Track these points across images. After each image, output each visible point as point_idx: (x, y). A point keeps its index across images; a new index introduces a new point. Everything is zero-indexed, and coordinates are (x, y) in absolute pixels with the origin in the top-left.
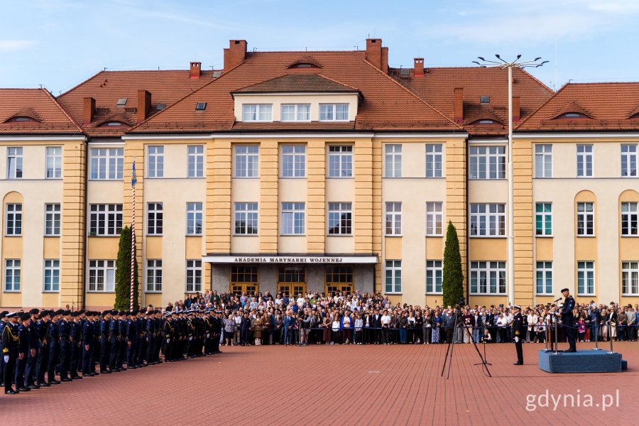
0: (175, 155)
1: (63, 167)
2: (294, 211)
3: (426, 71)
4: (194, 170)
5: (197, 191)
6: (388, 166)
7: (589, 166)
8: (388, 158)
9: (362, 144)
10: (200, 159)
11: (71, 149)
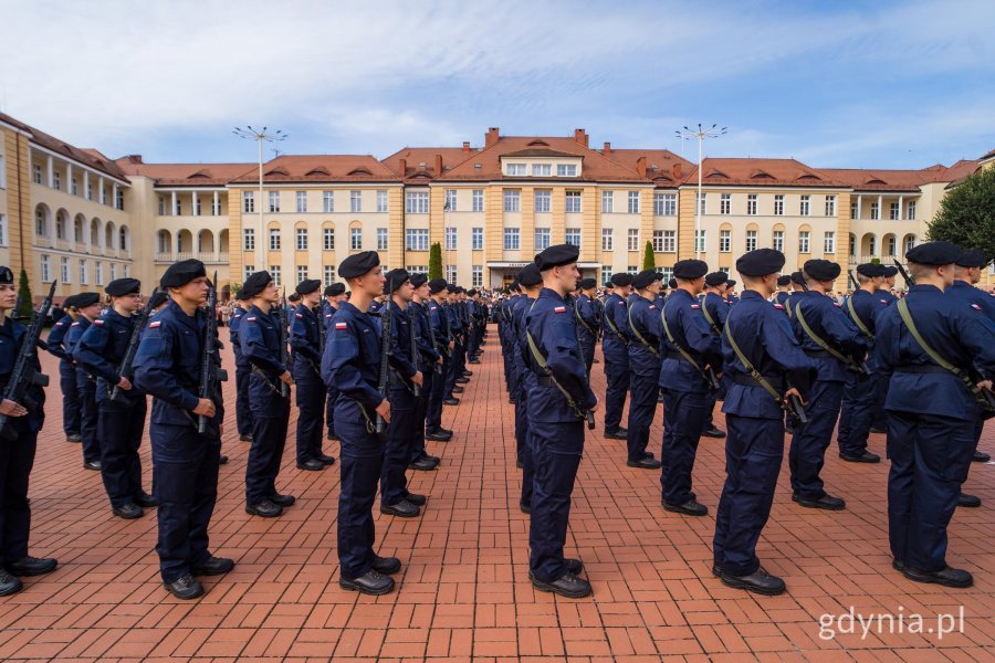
0: (464, 196)
1: (389, 204)
2: (543, 234)
3: (612, 151)
4: (477, 206)
5: (479, 220)
6: (604, 205)
7: (728, 207)
8: (605, 200)
9: (589, 191)
10: (481, 199)
11: (394, 192)
